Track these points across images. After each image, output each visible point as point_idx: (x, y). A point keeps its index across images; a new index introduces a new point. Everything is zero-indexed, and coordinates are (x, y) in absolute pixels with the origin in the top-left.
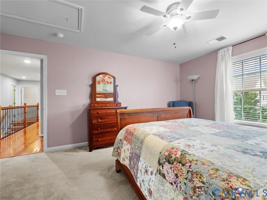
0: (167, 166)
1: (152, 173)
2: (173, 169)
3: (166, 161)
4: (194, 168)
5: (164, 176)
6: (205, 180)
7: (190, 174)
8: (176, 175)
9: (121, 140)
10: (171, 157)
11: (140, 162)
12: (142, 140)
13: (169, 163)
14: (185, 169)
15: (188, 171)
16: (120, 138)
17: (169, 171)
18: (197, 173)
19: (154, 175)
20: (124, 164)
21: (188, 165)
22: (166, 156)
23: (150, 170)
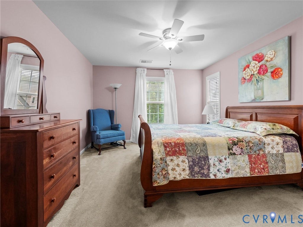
0: (235, 148)
1: (225, 159)
2: (239, 147)
3: (233, 145)
4: (247, 141)
5: (234, 154)
6: (253, 142)
7: (247, 144)
8: (242, 149)
9: (161, 158)
10: (235, 142)
11: (210, 159)
12: (203, 144)
13: (236, 145)
14: (244, 143)
15: (246, 143)
16: (159, 157)
17: (237, 150)
18: (249, 141)
19: (228, 159)
20: (181, 179)
21: (244, 140)
22: (232, 143)
23: (223, 158)
